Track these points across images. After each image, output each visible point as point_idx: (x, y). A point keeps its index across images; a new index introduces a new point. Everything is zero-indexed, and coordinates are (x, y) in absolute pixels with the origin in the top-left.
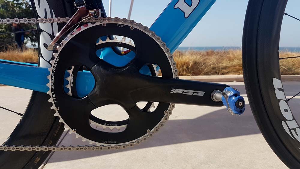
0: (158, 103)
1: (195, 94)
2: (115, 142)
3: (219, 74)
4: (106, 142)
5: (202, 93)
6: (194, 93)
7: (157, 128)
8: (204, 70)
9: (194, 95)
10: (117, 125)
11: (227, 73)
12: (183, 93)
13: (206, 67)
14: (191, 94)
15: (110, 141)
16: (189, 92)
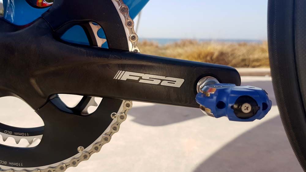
0: (101, 99)
1: (164, 83)
2: (21, 164)
3: (249, 66)
4: (5, 163)
5: (179, 82)
6: (162, 80)
7: (97, 145)
8: (231, 61)
9: (161, 84)
10: (26, 134)
11: (259, 66)
12: (139, 80)
13: (234, 58)
14: (156, 82)
15: (11, 162)
16: (152, 79)
